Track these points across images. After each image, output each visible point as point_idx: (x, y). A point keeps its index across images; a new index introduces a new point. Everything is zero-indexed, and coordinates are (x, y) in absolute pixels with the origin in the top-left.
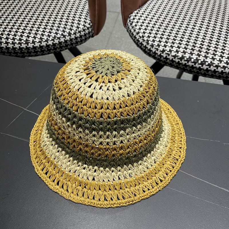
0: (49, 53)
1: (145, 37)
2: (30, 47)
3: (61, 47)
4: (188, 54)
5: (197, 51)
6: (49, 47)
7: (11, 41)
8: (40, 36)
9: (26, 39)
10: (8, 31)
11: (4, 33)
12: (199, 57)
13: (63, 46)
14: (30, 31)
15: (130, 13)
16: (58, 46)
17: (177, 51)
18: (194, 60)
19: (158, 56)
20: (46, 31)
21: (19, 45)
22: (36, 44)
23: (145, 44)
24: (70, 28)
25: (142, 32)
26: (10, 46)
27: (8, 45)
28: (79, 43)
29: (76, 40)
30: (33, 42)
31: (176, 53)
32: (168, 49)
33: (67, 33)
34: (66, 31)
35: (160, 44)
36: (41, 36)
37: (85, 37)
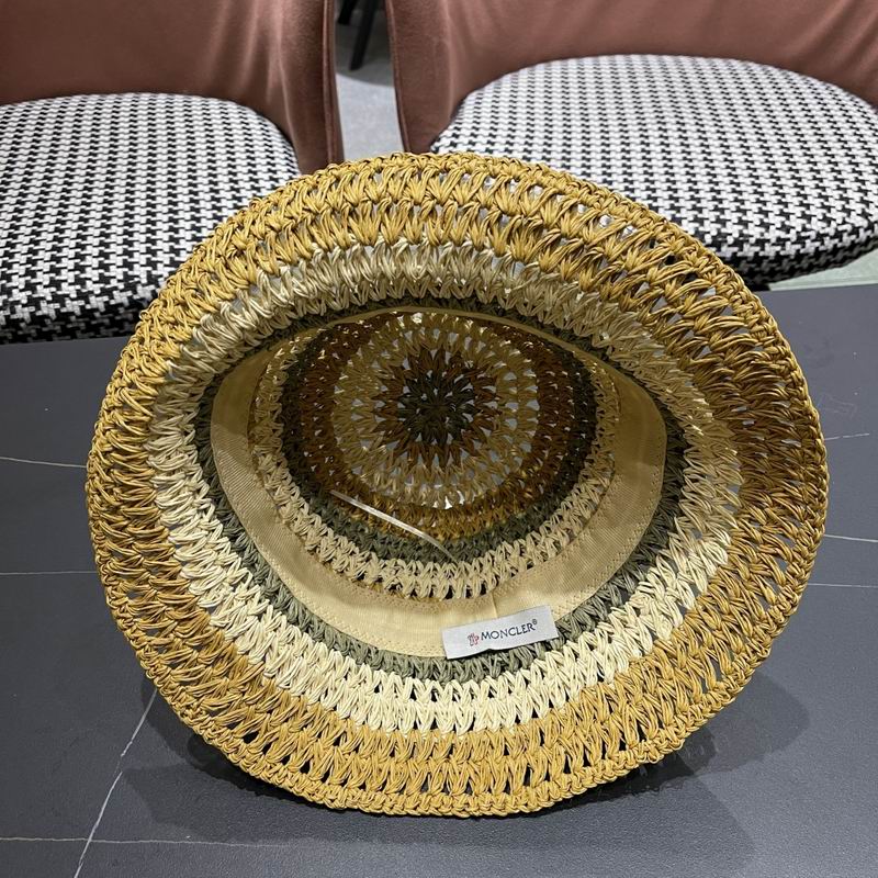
5: (688, 210)
7: (72, 288)
9: (125, 273)
10: (46, 259)
11: (33, 268)
12: (702, 224)
14: (126, 247)
15: (430, 139)
20: (183, 238)
21: (106, 298)
22: (160, 284)
26: (73, 306)
27: (63, 305)
30: (152, 280)
36: (173, 255)
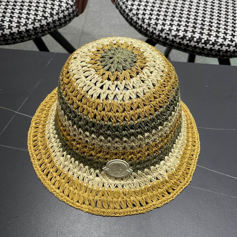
0: (29, 40)
1: (139, 15)
2: (6, 34)
3: (43, 31)
4: (190, 32)
5: (199, 29)
6: (29, 32)
8: (16, 19)
12: (202, 35)
13: (46, 30)
16: (39, 30)
17: (178, 30)
18: (197, 39)
19: (156, 36)
20: (24, 13)
22: (13, 29)
23: (140, 22)
24: (51, 7)
25: (136, 9)
28: (63, 25)
29: (59, 22)
30: (10, 27)
31: (177, 32)
32: (167, 27)
33: (48, 13)
34: (47, 12)
35: (157, 22)
37: (69, 17)
